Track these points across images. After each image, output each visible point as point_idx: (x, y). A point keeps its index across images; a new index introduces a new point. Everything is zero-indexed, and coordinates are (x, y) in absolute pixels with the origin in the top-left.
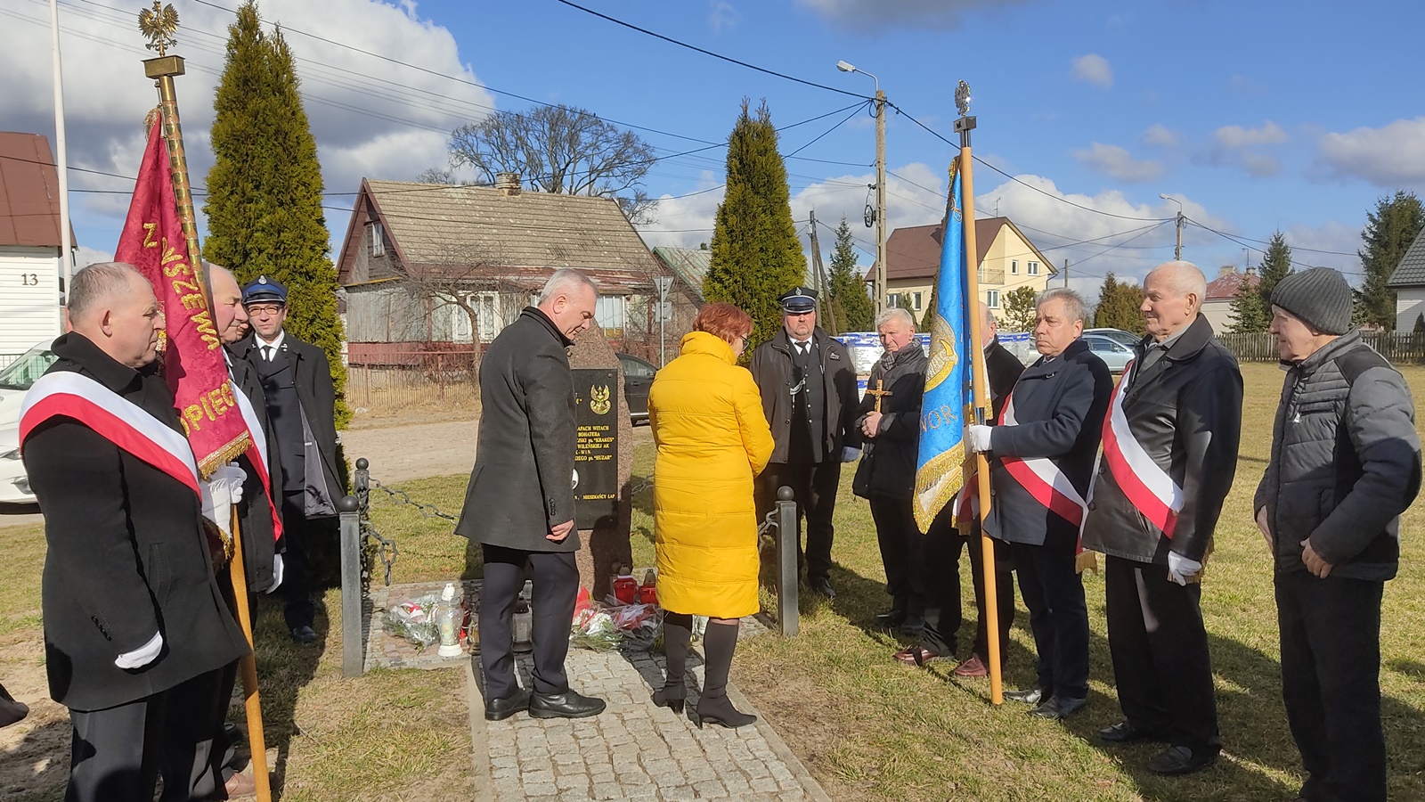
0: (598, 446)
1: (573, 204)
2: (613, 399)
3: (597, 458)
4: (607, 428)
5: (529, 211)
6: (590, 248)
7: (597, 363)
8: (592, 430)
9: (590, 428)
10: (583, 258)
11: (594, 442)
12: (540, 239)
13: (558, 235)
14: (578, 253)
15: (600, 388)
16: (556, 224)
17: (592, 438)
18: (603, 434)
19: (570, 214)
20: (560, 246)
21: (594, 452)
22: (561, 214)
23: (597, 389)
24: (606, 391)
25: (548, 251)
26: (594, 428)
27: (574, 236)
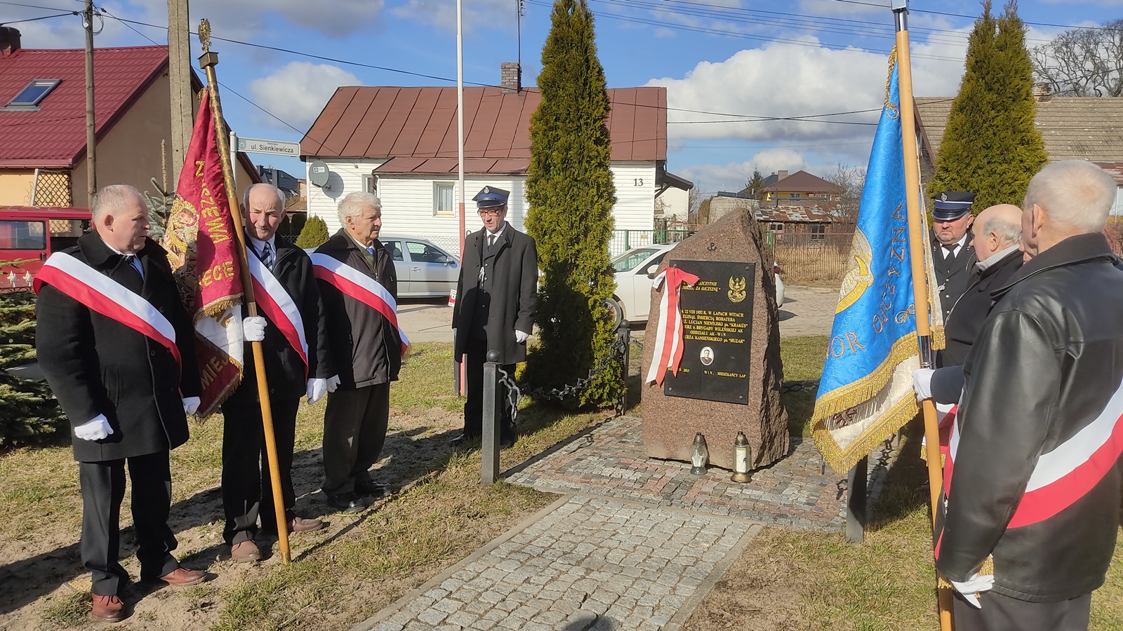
0: (733, 330)
1: (1105, 105)
2: (750, 290)
3: (732, 340)
4: (742, 315)
5: (1057, 114)
6: (1116, 143)
7: (738, 256)
8: (728, 316)
9: (726, 314)
10: (1105, 153)
11: (730, 327)
12: (1064, 138)
13: (1083, 133)
14: (1101, 148)
15: (737, 279)
16: (1082, 124)
17: (728, 323)
18: (738, 320)
19: (1099, 114)
20: (1083, 143)
21: (730, 335)
22: (1089, 114)
23: (734, 280)
24: (743, 282)
25: (1070, 148)
26: (730, 314)
27: (1100, 133)
